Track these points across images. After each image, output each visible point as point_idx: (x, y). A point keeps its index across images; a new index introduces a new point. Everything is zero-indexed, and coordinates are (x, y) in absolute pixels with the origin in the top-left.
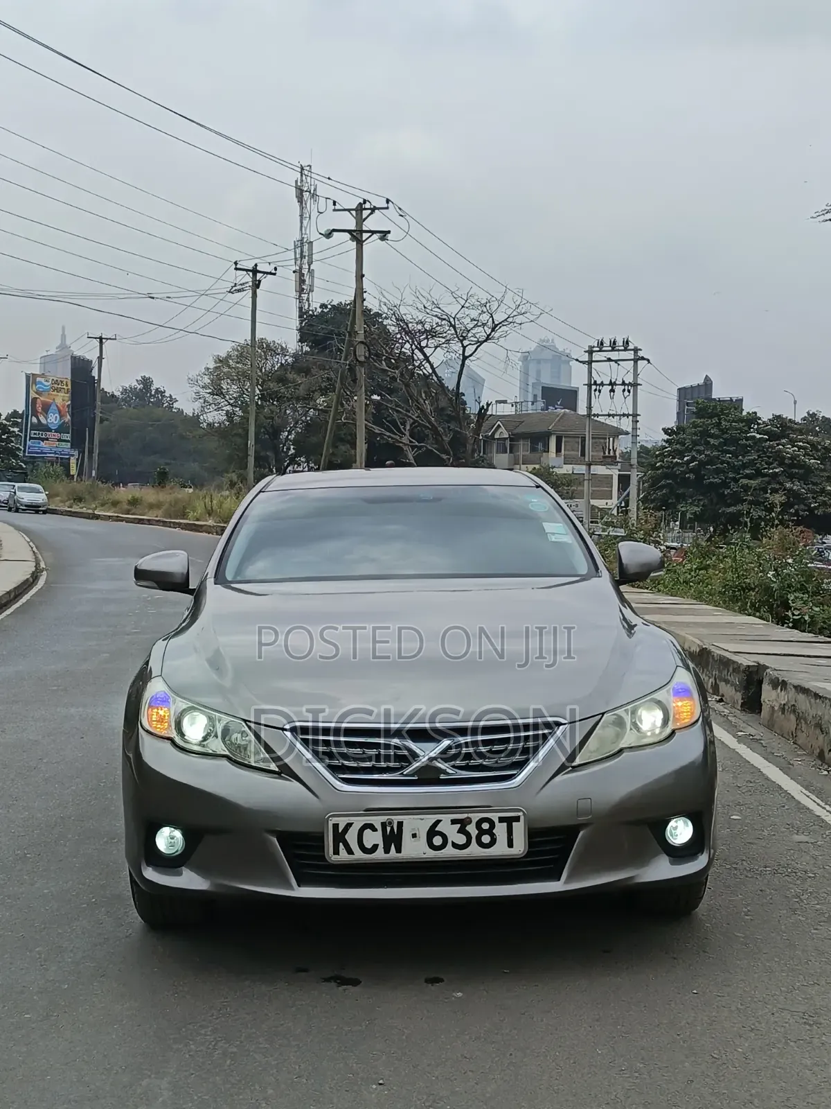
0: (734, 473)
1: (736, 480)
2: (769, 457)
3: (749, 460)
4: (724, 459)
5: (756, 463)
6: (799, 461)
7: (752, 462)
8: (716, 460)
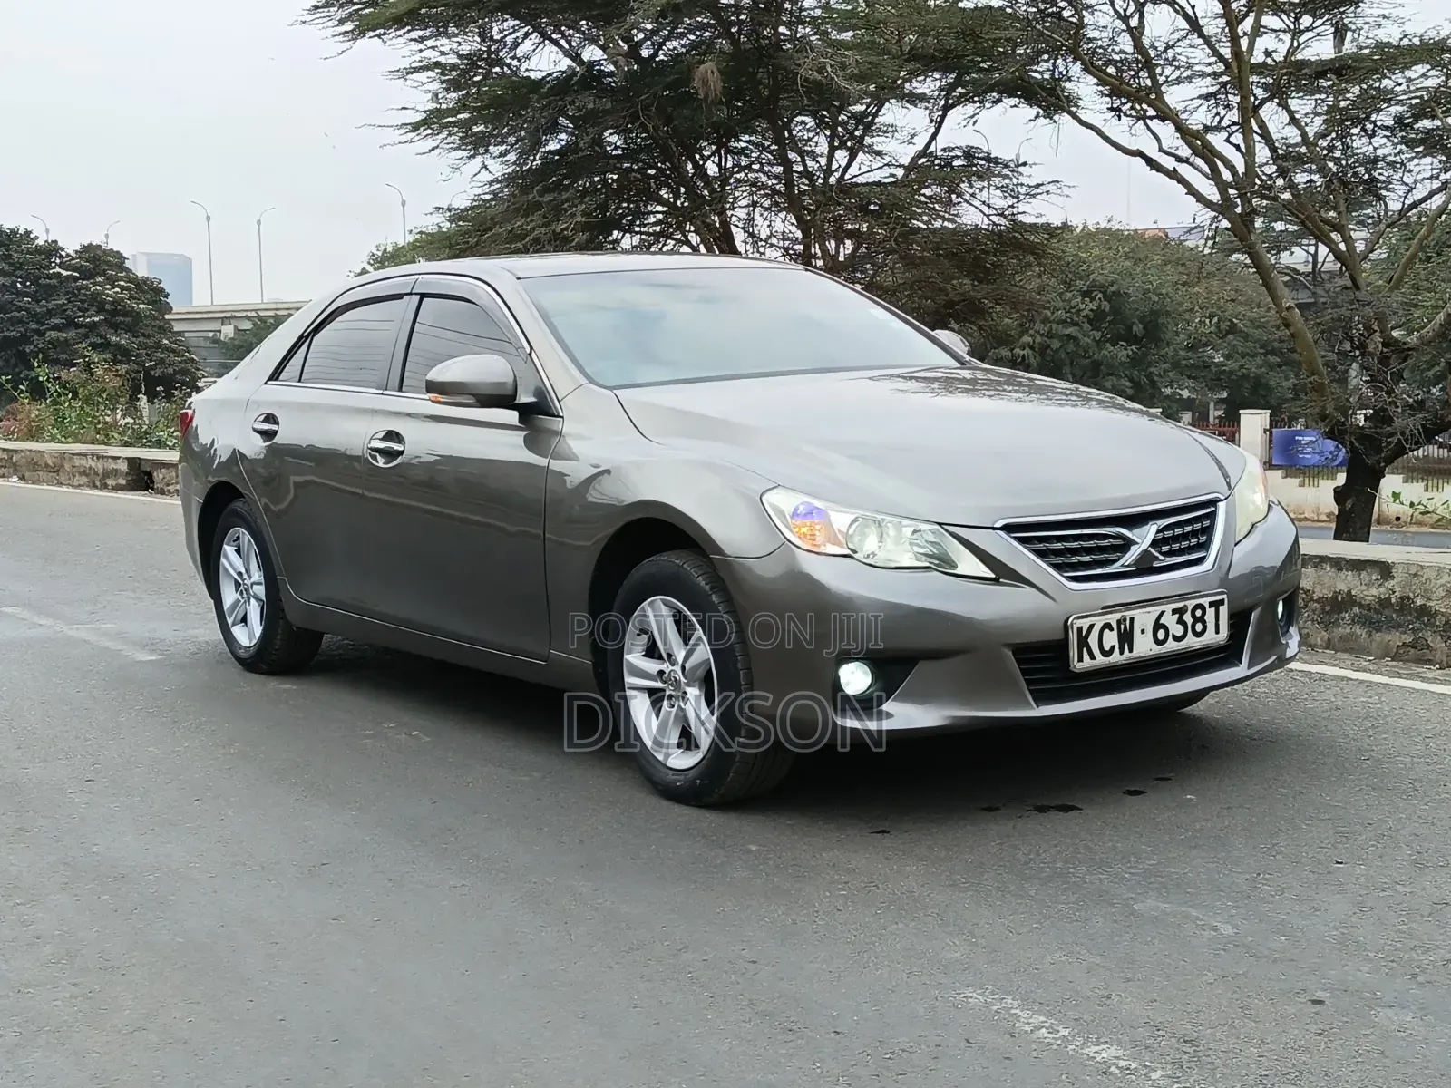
0: (37, 322)
1: (41, 334)
2: (82, 302)
3: (56, 305)
4: (21, 304)
5: (66, 310)
6: (124, 306)
7: (61, 310)
8: (10, 306)
